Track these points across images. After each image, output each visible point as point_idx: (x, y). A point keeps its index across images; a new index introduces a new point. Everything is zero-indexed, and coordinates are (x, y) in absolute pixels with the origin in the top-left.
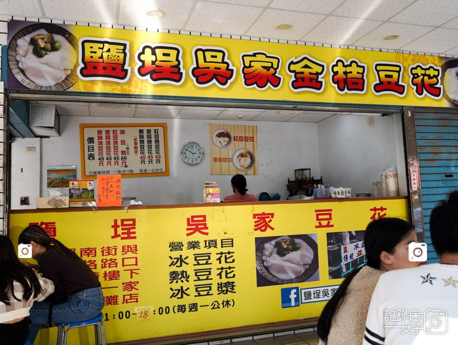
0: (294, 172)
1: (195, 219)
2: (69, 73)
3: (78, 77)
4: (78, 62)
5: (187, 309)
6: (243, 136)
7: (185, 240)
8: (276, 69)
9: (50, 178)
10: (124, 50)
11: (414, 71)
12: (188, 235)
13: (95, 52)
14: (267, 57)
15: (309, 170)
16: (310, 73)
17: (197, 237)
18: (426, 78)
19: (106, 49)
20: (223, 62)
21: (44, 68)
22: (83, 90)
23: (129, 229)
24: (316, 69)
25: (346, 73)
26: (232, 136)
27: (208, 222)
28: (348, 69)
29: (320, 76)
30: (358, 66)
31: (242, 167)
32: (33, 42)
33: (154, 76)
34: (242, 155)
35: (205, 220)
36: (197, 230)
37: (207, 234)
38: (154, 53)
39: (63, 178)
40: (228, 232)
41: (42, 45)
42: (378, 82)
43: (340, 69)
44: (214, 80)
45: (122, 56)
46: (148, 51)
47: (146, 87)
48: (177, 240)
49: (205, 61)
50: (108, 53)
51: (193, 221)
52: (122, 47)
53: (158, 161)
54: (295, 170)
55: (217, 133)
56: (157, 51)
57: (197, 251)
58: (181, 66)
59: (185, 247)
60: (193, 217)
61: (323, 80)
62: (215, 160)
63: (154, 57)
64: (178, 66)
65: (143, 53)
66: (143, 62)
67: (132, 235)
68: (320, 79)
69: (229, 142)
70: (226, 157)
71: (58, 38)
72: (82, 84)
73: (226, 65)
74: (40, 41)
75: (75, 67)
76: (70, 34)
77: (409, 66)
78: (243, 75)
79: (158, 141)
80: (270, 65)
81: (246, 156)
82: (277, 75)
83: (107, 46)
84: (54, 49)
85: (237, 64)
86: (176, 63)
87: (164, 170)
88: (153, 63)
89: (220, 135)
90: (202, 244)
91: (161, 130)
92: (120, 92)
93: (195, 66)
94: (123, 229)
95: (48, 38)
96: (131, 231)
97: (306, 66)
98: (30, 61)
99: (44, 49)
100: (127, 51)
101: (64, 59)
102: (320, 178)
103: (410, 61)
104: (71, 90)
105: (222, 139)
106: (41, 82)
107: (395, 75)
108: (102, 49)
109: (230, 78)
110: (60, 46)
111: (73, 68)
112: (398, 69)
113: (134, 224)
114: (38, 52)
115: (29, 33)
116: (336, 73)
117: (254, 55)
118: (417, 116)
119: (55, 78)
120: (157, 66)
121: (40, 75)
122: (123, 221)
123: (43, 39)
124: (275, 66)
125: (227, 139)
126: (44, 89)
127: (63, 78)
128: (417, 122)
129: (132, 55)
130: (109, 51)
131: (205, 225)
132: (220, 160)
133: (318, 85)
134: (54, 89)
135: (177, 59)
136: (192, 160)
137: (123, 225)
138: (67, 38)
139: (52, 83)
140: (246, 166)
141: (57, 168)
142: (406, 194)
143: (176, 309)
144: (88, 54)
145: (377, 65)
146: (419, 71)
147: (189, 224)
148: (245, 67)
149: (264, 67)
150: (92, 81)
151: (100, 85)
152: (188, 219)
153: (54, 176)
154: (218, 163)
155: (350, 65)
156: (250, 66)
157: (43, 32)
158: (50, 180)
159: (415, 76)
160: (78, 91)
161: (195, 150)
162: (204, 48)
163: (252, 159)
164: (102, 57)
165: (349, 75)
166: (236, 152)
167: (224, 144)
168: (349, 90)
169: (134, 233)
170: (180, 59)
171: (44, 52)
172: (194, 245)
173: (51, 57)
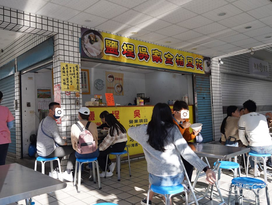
0: (137, 95)
1: (137, 111)
2: (101, 51)
3: (104, 53)
4: (104, 47)
5: (135, 146)
6: (118, 78)
7: (134, 119)
8: (161, 56)
9: (39, 93)
10: (118, 44)
11: (196, 60)
12: (135, 117)
13: (109, 44)
14: (159, 51)
15: (143, 94)
16: (170, 59)
17: (137, 118)
18: (199, 63)
19: (112, 43)
20: (147, 52)
21: (93, 49)
22: (106, 59)
23: (117, 115)
24: (172, 57)
25: (179, 59)
26: (114, 77)
27: (140, 113)
28: (180, 58)
29: (173, 60)
30: (182, 57)
31: (118, 91)
32: (89, 37)
33: (127, 55)
34: (118, 86)
35: (139, 112)
36: (137, 115)
37: (140, 117)
38: (127, 46)
39: (45, 94)
40: (146, 117)
41: (92, 39)
42: (187, 63)
43: (178, 58)
44: (144, 58)
45: (117, 46)
46: (125, 45)
47: (125, 59)
48: (131, 119)
49: (141, 51)
50: (113, 45)
51: (136, 112)
52: (117, 43)
53: (86, 87)
54: (137, 94)
55: (108, 76)
56: (127, 45)
57: (137, 124)
58: (135, 52)
59: (134, 122)
60: (136, 111)
61: (173, 61)
62: (108, 88)
63: (127, 47)
64: (133, 52)
65: (123, 46)
66: (123, 49)
67: (118, 117)
68: (172, 61)
69: (113, 80)
70: (112, 87)
71: (97, 37)
72: (106, 57)
73: (147, 53)
74: (92, 37)
75: (103, 50)
76: (101, 36)
77: (195, 58)
78: (152, 57)
79: (86, 78)
80: (159, 54)
81: (119, 87)
82: (161, 58)
83: (113, 42)
84: (96, 41)
85: (150, 53)
86: (133, 51)
87: (88, 92)
88: (127, 50)
89: (110, 77)
90: (139, 121)
91: (86, 72)
92: (117, 61)
93: (138, 52)
94: (115, 115)
95: (94, 36)
96: (118, 115)
97: (169, 56)
98: (89, 45)
99: (93, 41)
100: (119, 44)
101: (99, 46)
102: (149, 98)
103: (195, 57)
104: (102, 58)
105: (110, 78)
106: (92, 54)
107: (191, 61)
108: (111, 43)
109: (148, 58)
110: (98, 40)
111: (102, 49)
112: (192, 59)
113: (119, 113)
114: (91, 42)
115: (88, 34)
116: (177, 59)
117: (155, 50)
118: (197, 76)
119: (97, 53)
120: (128, 51)
121: (92, 51)
122: (115, 111)
123: (92, 36)
124: (161, 55)
125: (112, 79)
126: (93, 57)
127: (99, 54)
128: (196, 79)
129: (120, 46)
130: (113, 44)
131: (139, 114)
132: (110, 88)
133: (172, 63)
134: (97, 58)
135: (133, 50)
136: (99, 88)
137: (115, 113)
138: (100, 37)
139: (96, 55)
140: (120, 91)
141: (42, 88)
142: (193, 104)
143: (132, 145)
144: (107, 44)
145: (187, 57)
146: (197, 61)
147: (135, 113)
148: (152, 54)
149: (158, 55)
150: (108, 56)
151: (111, 57)
152: (134, 111)
153: (41, 92)
154: (109, 89)
155: (180, 57)
156: (154, 54)
157: (92, 33)
158: (39, 94)
159: (197, 62)
160: (104, 59)
161: (100, 83)
162: (141, 46)
163: (122, 88)
164: (111, 46)
165: (180, 60)
166: (116, 85)
167: (111, 81)
168: (180, 66)
169: (119, 116)
170: (134, 49)
171: (93, 42)
172: (136, 121)
173: (95, 44)
